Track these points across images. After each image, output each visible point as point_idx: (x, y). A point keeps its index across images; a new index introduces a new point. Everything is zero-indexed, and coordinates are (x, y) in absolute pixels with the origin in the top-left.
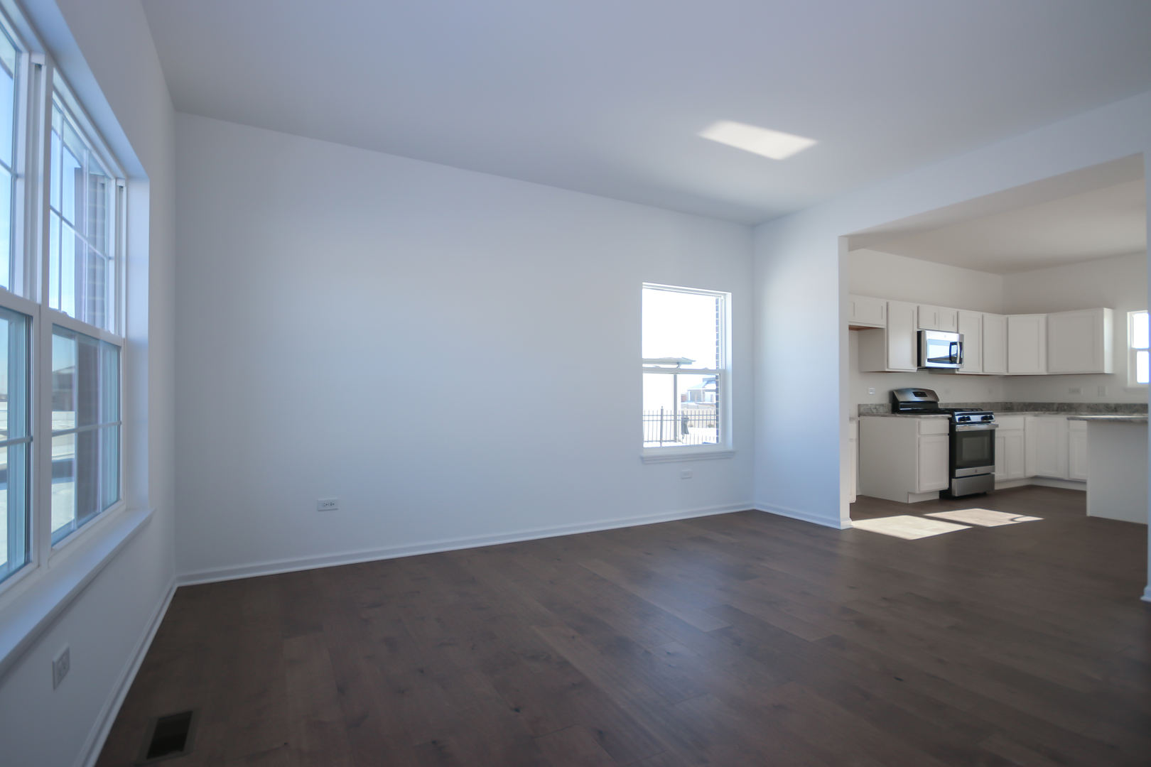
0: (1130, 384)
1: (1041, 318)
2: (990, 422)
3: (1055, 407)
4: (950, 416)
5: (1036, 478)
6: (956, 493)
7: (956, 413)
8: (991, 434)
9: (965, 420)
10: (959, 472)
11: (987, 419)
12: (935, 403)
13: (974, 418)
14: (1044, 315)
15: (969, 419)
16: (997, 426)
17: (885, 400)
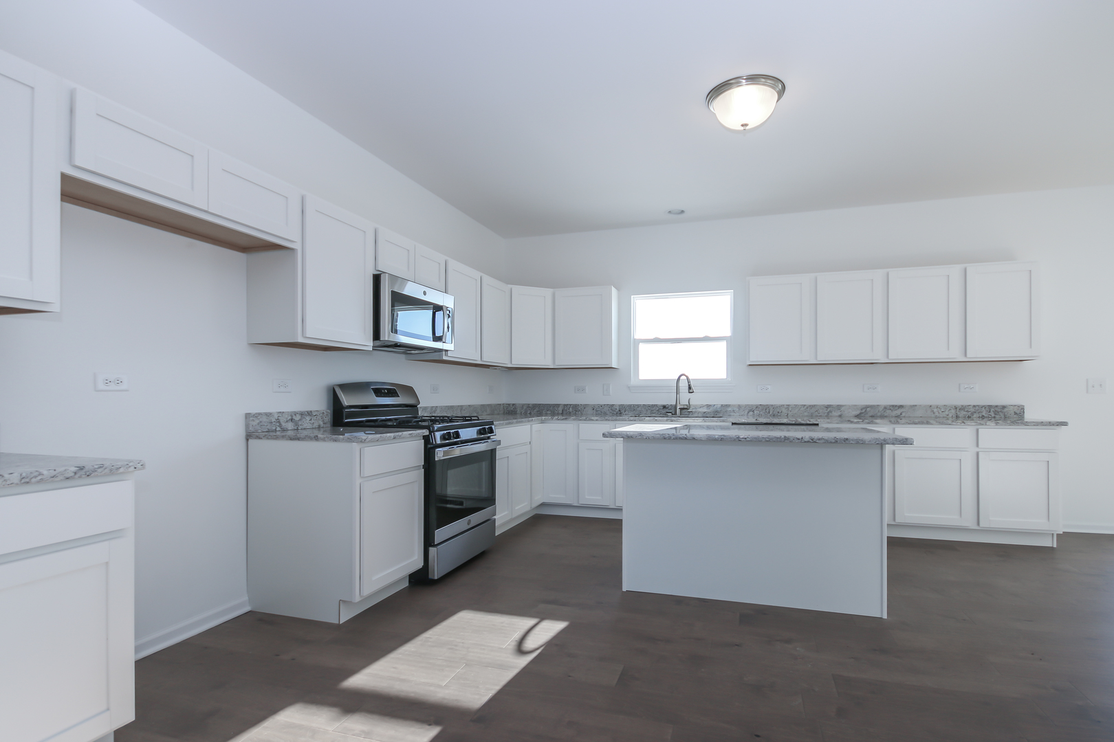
0: (633, 382)
1: (548, 292)
2: (489, 438)
3: (560, 409)
4: (426, 432)
5: (543, 505)
6: (436, 573)
7: (436, 426)
8: (490, 457)
9: (452, 439)
10: (440, 534)
11: (486, 431)
12: (414, 407)
13: (468, 433)
14: (551, 290)
15: (457, 435)
16: (499, 442)
17: (319, 404)
